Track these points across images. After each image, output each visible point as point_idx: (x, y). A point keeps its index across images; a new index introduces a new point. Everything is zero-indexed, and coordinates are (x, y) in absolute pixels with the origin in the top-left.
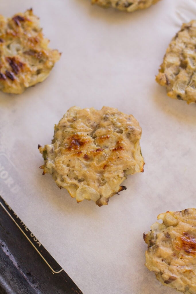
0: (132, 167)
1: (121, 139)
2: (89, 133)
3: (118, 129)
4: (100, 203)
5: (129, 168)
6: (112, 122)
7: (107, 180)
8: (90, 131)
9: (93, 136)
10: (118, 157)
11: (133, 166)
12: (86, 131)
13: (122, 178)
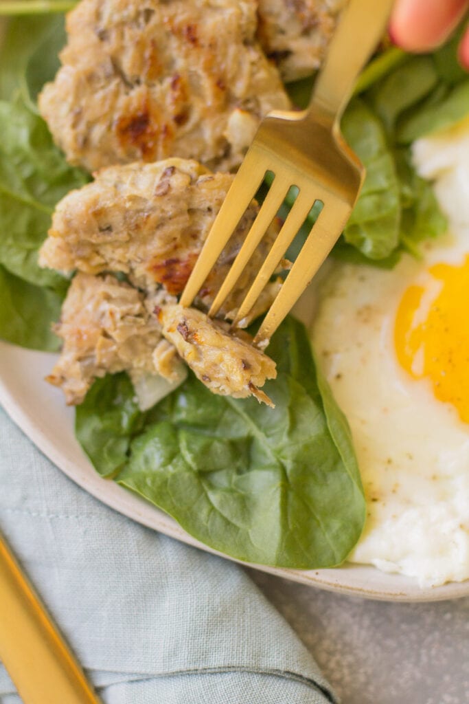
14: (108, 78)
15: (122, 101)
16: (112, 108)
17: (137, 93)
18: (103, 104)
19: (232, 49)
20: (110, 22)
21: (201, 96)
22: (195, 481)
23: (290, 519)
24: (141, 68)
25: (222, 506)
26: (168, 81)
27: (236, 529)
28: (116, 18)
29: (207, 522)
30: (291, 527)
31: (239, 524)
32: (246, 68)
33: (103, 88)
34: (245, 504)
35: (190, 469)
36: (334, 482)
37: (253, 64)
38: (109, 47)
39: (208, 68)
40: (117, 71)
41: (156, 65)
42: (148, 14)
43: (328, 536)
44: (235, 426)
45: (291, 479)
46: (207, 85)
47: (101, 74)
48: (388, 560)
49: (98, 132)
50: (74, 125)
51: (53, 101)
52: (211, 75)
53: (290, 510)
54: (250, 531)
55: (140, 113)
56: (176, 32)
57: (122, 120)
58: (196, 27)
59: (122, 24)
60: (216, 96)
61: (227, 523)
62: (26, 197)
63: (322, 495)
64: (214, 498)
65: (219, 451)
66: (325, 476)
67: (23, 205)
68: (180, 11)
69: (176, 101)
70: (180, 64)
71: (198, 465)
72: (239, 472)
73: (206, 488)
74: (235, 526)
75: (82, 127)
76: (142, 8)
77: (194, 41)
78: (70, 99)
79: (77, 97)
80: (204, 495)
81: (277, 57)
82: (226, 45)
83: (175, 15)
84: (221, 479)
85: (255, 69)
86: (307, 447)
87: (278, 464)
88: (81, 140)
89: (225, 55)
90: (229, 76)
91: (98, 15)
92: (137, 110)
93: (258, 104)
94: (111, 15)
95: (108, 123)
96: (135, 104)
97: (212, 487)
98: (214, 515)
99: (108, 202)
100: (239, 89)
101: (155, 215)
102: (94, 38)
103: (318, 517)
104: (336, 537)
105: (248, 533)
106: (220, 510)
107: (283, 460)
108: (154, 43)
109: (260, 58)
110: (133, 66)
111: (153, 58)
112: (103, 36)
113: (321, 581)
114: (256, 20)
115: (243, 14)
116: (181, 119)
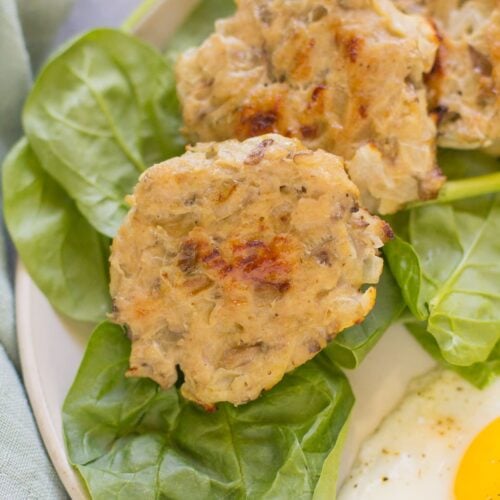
0: (413, 56)
1: (335, 26)
2: (264, 79)
3: (311, 15)
4: (428, 192)
5: (411, 64)
6: (284, 12)
7: (392, 135)
8: (261, 73)
9: (277, 76)
10: (368, 67)
11: (412, 51)
12: (255, 81)
13: (417, 100)
14: (254, 61)
17: (276, 89)
26: (312, 88)
33: (244, 69)
37: (405, 103)
38: (268, 31)
40: (266, 56)
41: (305, 66)
42: (320, 12)
49: (220, 112)
52: (357, 98)
56: (338, 40)
57: (248, 108)
60: (353, 121)
70: (332, 76)
71: (163, 487)
76: (316, 4)
77: (351, 56)
81: (441, 114)
82: (387, 74)
85: (406, 109)
88: (199, 113)
89: (382, 83)
93: (396, 149)
96: (268, 97)
100: (383, 125)
102: (257, 15)
110: (283, 58)
112: (266, 18)
114: (431, 62)
115: (417, 48)
116: (309, 133)
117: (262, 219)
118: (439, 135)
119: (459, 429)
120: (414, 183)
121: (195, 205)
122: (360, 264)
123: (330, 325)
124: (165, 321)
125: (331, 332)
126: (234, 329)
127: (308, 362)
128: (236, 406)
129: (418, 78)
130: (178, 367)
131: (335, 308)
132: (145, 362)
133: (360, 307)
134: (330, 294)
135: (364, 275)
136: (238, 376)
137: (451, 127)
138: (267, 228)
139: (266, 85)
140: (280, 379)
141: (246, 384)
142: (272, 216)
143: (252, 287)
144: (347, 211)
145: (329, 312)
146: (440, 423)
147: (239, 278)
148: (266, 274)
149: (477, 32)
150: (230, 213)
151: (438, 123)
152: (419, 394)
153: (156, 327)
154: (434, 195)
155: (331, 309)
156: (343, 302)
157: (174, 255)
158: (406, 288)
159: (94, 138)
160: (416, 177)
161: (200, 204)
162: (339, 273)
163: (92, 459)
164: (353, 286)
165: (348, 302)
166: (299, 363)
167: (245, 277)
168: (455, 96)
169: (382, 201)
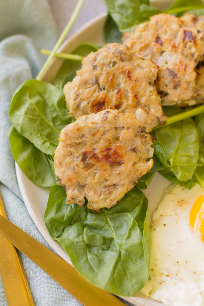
0: (151, 75)
2: (97, 90)
3: (111, 65)
4: (162, 122)
5: (150, 78)
7: (147, 104)
8: (96, 88)
9: (102, 88)
10: (135, 80)
12: (94, 91)
14: (93, 84)
15: (96, 94)
16: (91, 96)
17: (103, 93)
18: (88, 94)
19: (144, 84)
20: (99, 63)
21: (127, 99)
22: (84, 247)
23: (116, 273)
24: (106, 84)
25: (91, 260)
26: (116, 91)
27: (94, 271)
28: (102, 62)
29: (83, 264)
30: (115, 276)
31: (95, 269)
32: (148, 93)
33: (90, 87)
34: (100, 262)
35: (84, 241)
36: (139, 264)
37: (151, 92)
38: (96, 72)
39: (132, 89)
40: (97, 82)
41: (112, 83)
42: (115, 63)
43: (130, 284)
44: (108, 232)
45: (122, 257)
46: (131, 95)
47: (90, 82)
48: (168, 301)
49: (83, 104)
50: (75, 100)
51: (69, 88)
52: (133, 92)
53: (117, 269)
54: (98, 273)
55: (102, 101)
56: (123, 72)
57: (94, 101)
58: (132, 72)
59: (103, 65)
60: (133, 101)
61: (91, 267)
62: (51, 124)
63: (132, 268)
64: (89, 256)
65: (98, 239)
66: (136, 260)
67: (49, 126)
68: (127, 65)
69: (117, 99)
70: (122, 85)
71: (87, 242)
72: (103, 250)
73: (87, 251)
74: (93, 270)
75: (78, 100)
76: (112, 60)
77: (129, 77)
78: (76, 88)
79: (79, 89)
80: (86, 254)
81: (162, 94)
82: (142, 82)
83: (125, 66)
84: (95, 250)
85: (151, 94)
86: (131, 246)
87: (119, 250)
88: (76, 105)
89: (141, 86)
90: (140, 94)
91: (95, 60)
92: (101, 99)
93: (149, 108)
94: (100, 60)
95: (88, 101)
96: (100, 96)
97: (90, 252)
98: (87, 262)
99: (82, 125)
100: (143, 100)
101: (102, 129)
102: (91, 68)
103: (128, 276)
104: (133, 285)
105: (97, 274)
106: (90, 262)
107: (121, 250)
108: (114, 75)
109: (154, 90)
110: (104, 82)
111: (112, 80)
112: (95, 68)
113: (138, 303)
114: (156, 76)
115: (151, 72)
116: (117, 107)
117: (109, 140)
118: (162, 102)
119: (186, 203)
120: (157, 120)
121: (84, 138)
122: (146, 151)
123: (139, 174)
124: (78, 182)
125: (139, 177)
126: (104, 181)
127: (132, 189)
128: (109, 208)
129: (153, 82)
130: (85, 198)
131: (140, 168)
132: (73, 198)
133: (148, 166)
134: (138, 163)
135: (147, 155)
136: (108, 197)
137: (165, 98)
138: (112, 143)
139: (99, 92)
140: (123, 196)
141: (111, 200)
142: (113, 138)
143: (109, 165)
144: (140, 133)
145: (138, 169)
146: (179, 202)
147: (104, 162)
148: (114, 159)
149: (169, 63)
150: (98, 139)
151: (161, 97)
152: (169, 193)
153: (75, 185)
154: (164, 123)
155: (139, 168)
156: (142, 166)
157: (78, 157)
158: (160, 157)
159: (36, 120)
160: (157, 118)
161: (86, 137)
162: (139, 155)
163: (58, 235)
164: (144, 159)
165: (144, 165)
166: (129, 190)
167: (106, 162)
168: (165, 87)
169: (147, 128)
